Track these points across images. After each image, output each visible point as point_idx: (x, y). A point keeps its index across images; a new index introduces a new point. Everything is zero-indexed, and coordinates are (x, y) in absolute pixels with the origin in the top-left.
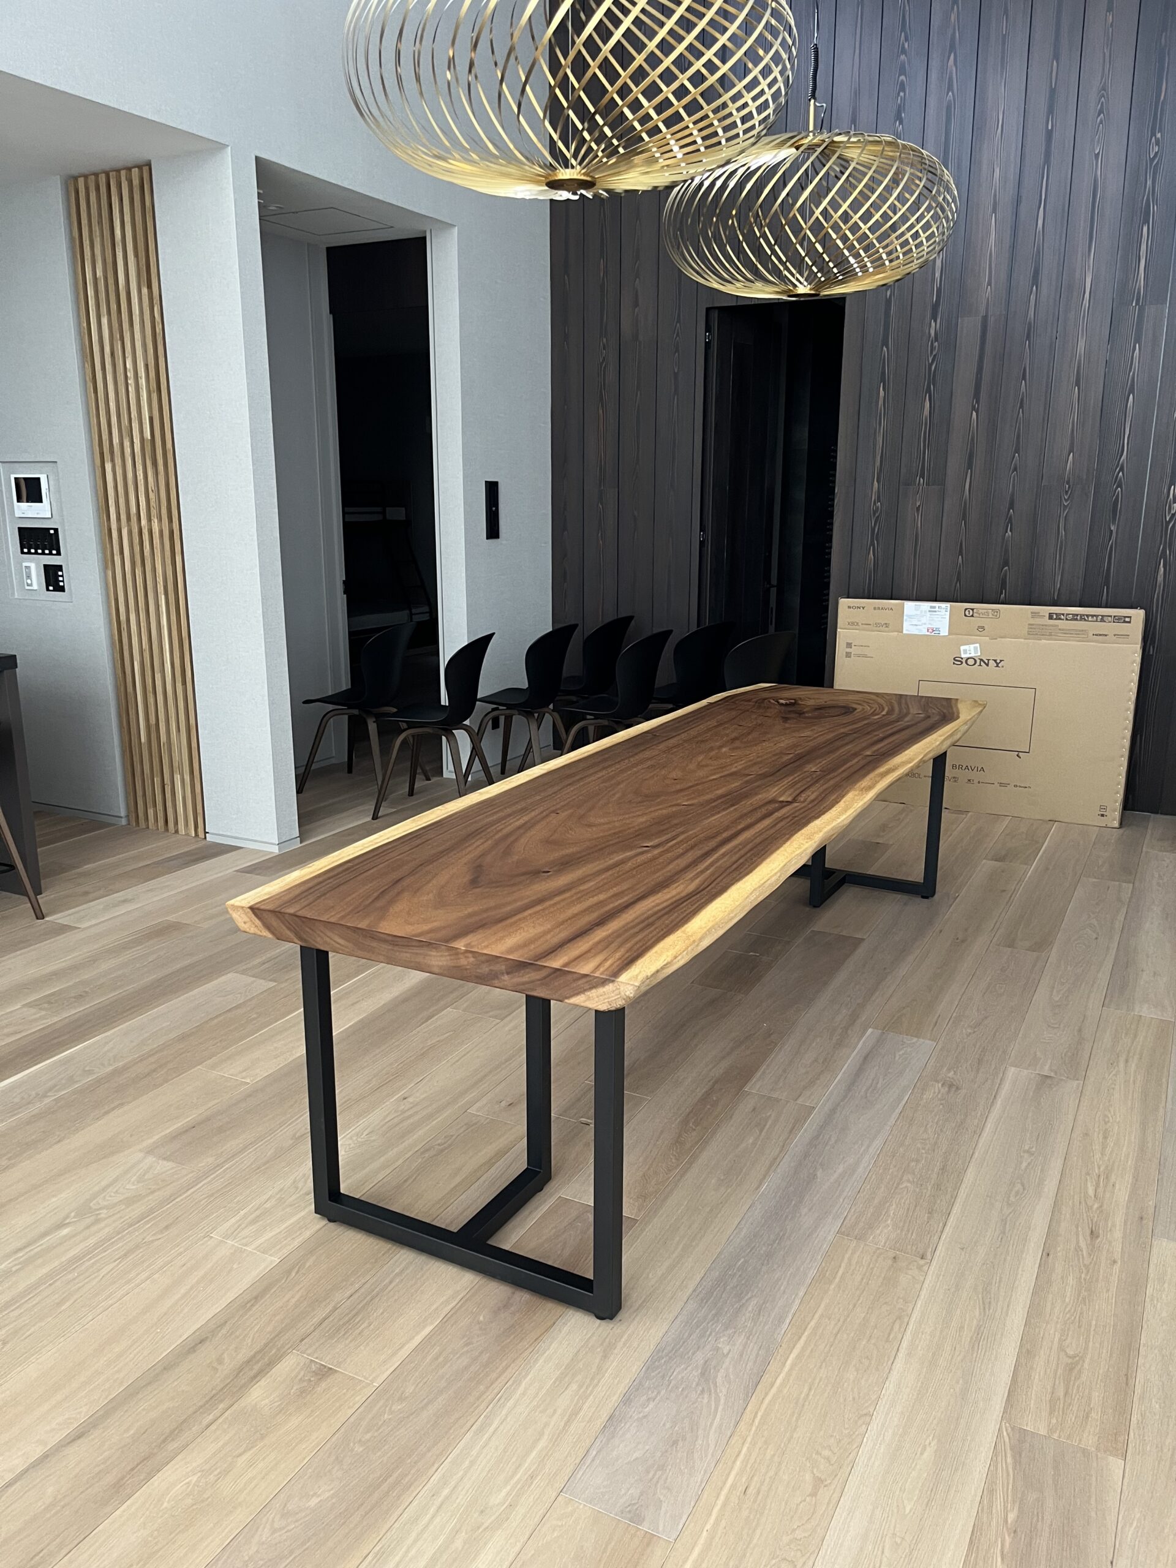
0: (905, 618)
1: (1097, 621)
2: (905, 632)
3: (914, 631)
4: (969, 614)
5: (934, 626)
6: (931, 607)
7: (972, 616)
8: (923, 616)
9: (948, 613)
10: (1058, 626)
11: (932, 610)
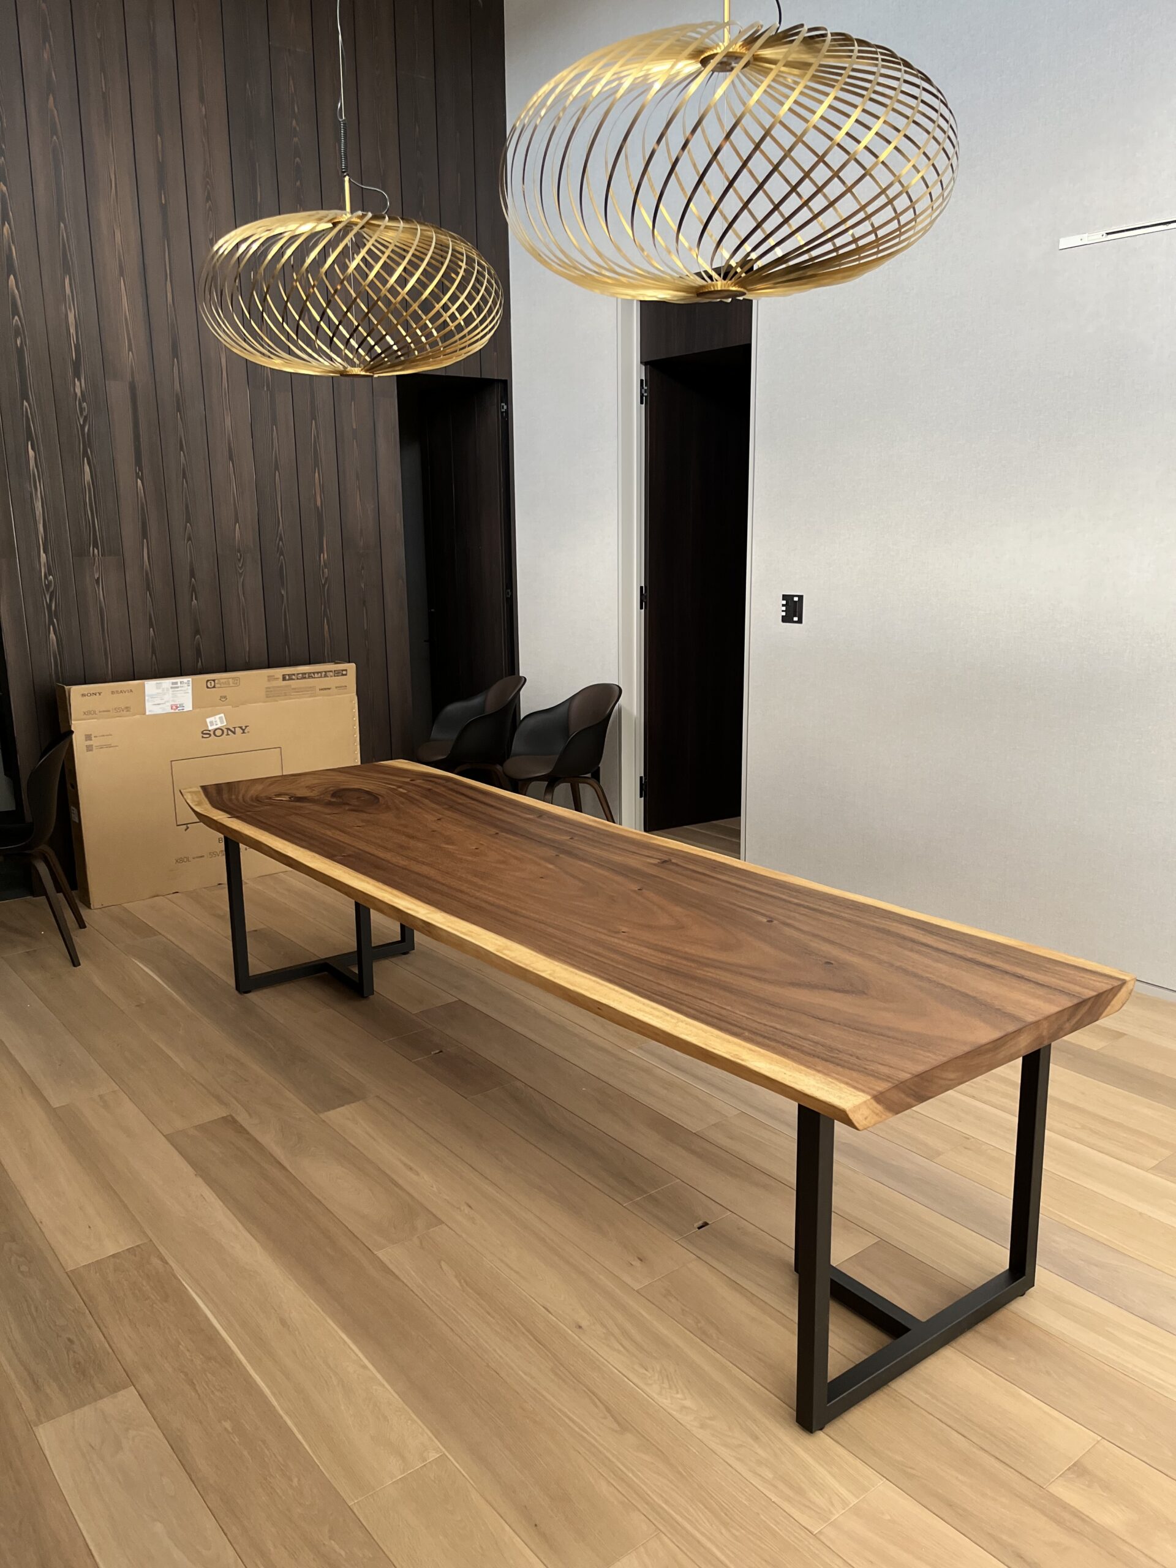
0: (146, 698)
1: (321, 677)
2: (147, 713)
3: (158, 710)
4: (211, 685)
5: (177, 703)
6: (173, 683)
7: (214, 687)
8: (165, 694)
9: (190, 687)
10: (290, 686)
11: (174, 687)
